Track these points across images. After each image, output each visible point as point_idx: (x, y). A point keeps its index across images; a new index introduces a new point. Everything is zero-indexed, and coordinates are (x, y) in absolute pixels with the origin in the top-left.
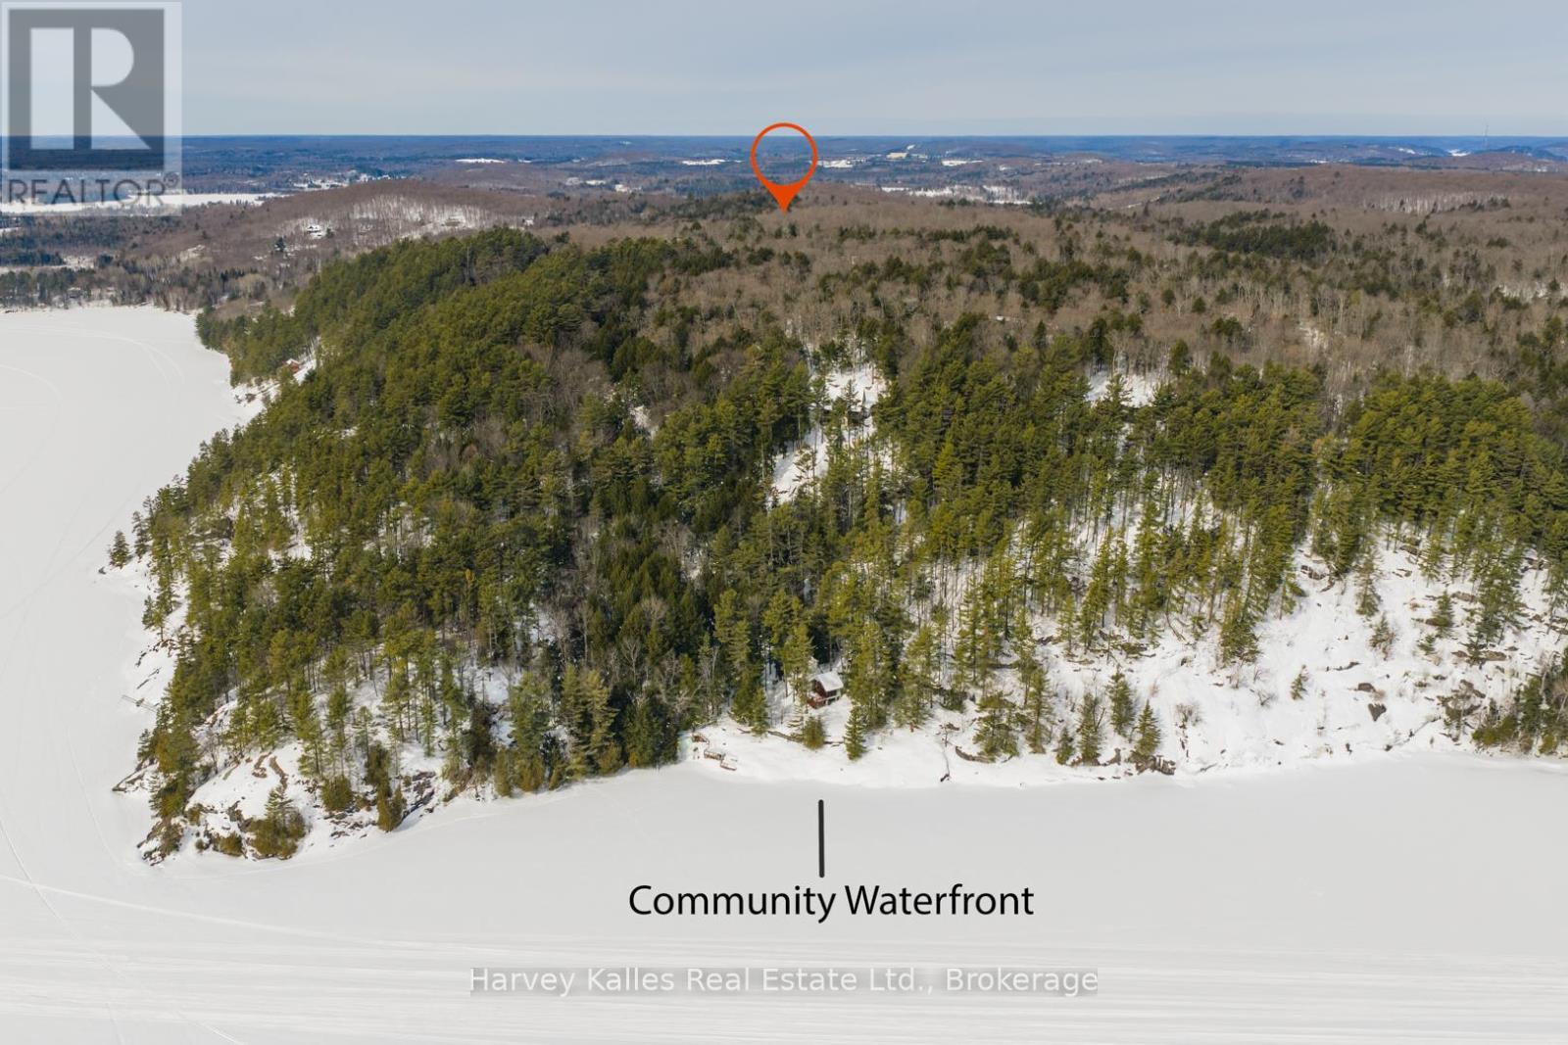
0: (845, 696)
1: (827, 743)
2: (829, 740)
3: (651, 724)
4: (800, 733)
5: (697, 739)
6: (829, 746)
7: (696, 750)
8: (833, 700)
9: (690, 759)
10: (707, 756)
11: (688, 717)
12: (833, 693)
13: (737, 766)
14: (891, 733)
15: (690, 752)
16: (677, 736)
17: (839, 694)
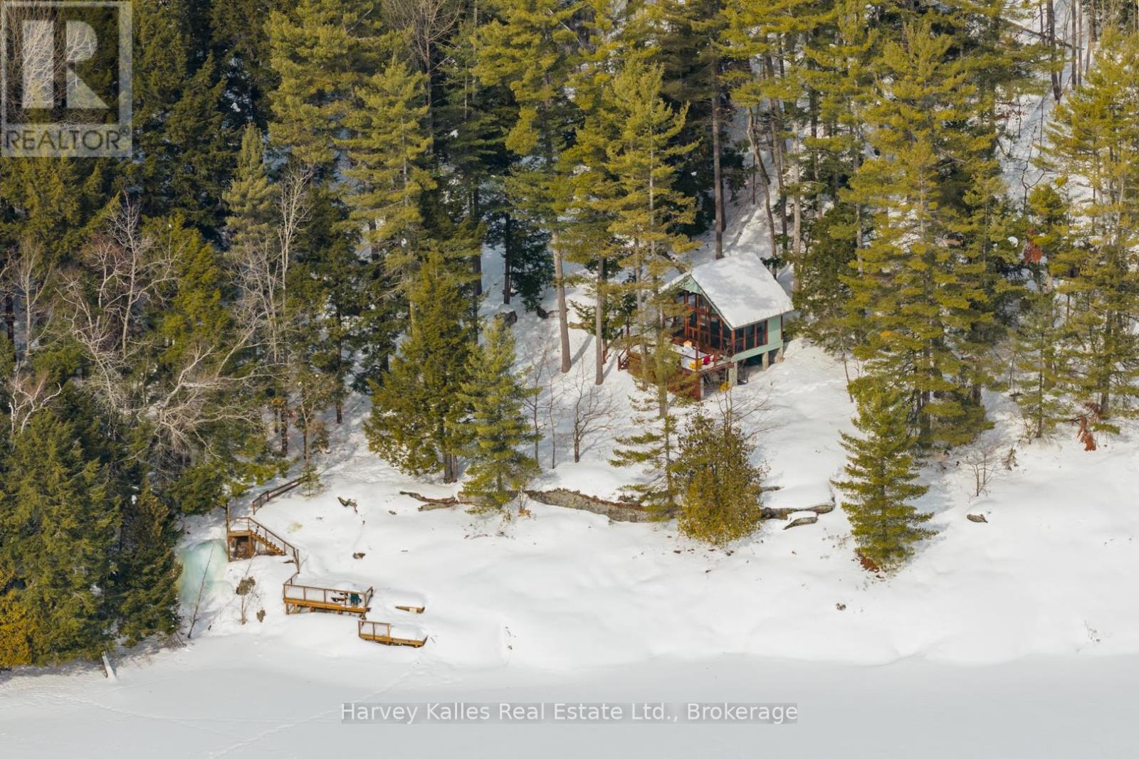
0: (796, 344)
1: (770, 514)
2: (774, 502)
3: (80, 489)
4: (661, 485)
5: (243, 546)
6: (777, 525)
7: (245, 587)
8: (755, 362)
9: (225, 624)
10: (301, 606)
11: (208, 458)
12: (756, 332)
13: (426, 629)
14: (1009, 461)
15: (222, 598)
16: (172, 536)
17: (774, 336)
